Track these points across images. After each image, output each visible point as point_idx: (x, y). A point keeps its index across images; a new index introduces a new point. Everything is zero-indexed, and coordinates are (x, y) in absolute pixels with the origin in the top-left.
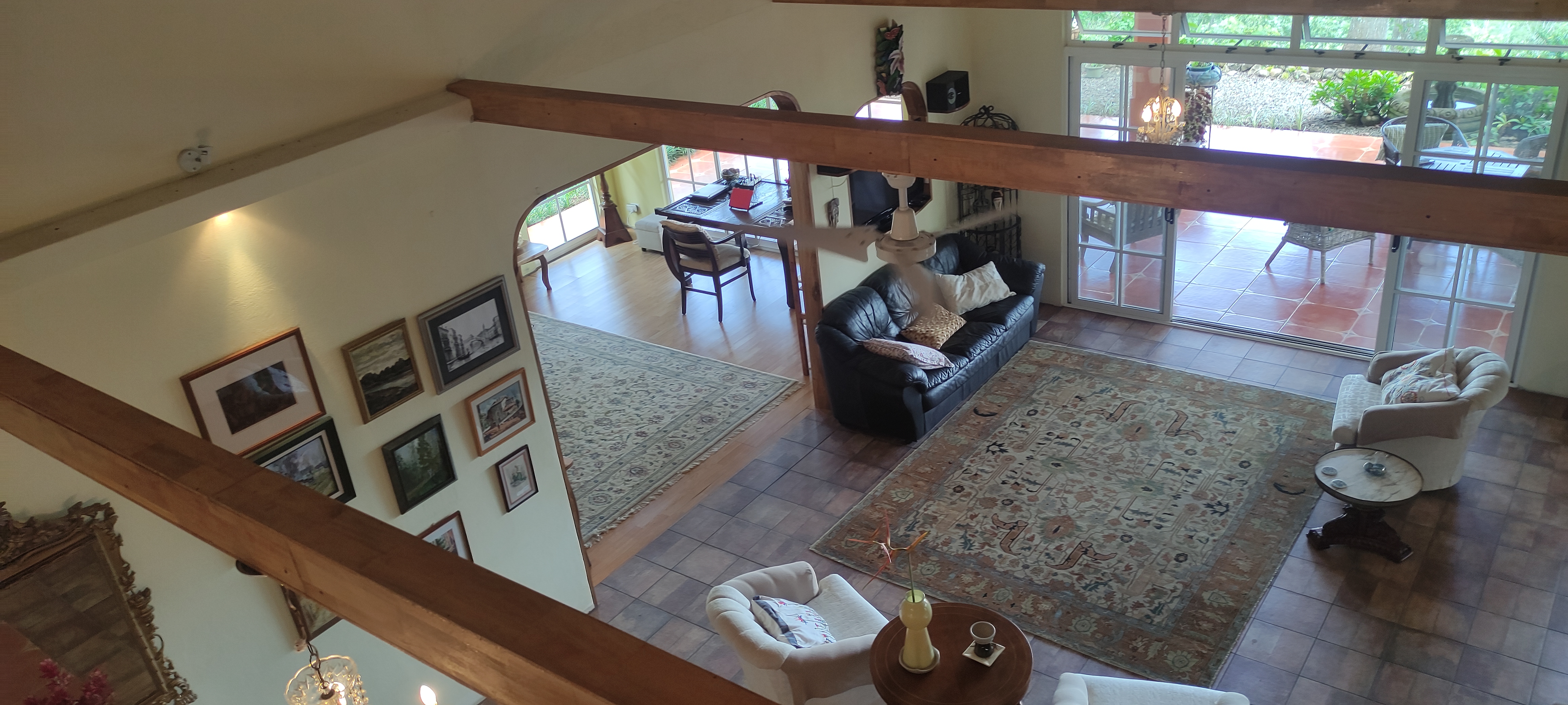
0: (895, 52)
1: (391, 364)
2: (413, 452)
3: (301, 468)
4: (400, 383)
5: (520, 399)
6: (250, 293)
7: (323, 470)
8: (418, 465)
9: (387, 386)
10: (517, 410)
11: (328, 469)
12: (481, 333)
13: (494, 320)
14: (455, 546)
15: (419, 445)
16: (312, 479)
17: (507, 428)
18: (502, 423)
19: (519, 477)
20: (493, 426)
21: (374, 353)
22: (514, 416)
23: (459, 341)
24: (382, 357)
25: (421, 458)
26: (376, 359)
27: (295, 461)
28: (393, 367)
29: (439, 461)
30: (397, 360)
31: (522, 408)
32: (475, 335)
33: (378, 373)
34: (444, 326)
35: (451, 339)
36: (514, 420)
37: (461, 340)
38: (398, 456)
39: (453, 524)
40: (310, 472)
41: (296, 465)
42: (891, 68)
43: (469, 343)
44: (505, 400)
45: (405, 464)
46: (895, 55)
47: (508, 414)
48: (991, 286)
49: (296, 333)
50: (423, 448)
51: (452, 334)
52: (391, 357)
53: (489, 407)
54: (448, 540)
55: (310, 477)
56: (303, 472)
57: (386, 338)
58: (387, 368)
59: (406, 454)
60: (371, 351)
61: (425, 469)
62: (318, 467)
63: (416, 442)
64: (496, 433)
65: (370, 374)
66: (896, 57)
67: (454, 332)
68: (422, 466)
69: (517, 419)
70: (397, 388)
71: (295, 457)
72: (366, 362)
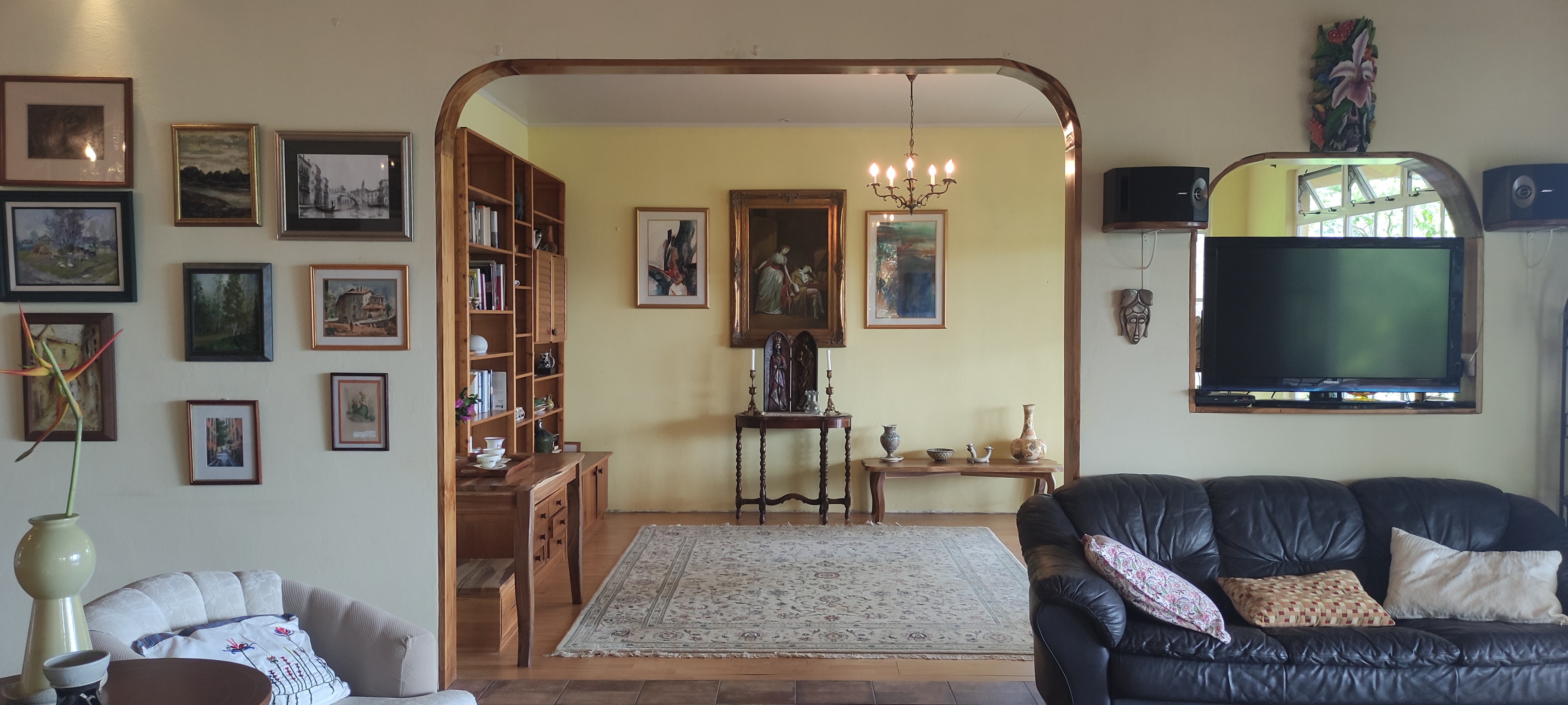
0: (1342, 64)
1: (225, 169)
2: (219, 288)
3: (85, 233)
4: (230, 197)
5: (392, 305)
6: (99, 24)
7: (109, 251)
8: (221, 309)
9: (213, 193)
10: (384, 318)
11: (115, 252)
12: (358, 191)
13: (381, 183)
14: (241, 444)
15: (229, 284)
16: (94, 253)
17: (363, 335)
18: (358, 323)
19: (363, 411)
20: (343, 320)
21: (205, 147)
22: (379, 325)
23: (323, 186)
24: (215, 156)
25: (228, 302)
26: (208, 155)
27: (81, 222)
28: (225, 173)
29: (250, 319)
30: (234, 168)
31: (394, 320)
32: (348, 189)
33: (206, 172)
34: (307, 157)
35: (312, 178)
36: (378, 330)
37: (326, 186)
38: (198, 283)
39: (244, 413)
40: (94, 245)
41: (80, 227)
42: (1334, 96)
43: (337, 196)
44: (370, 294)
45: (203, 297)
46: (1344, 69)
47: (370, 317)
48: (1503, 582)
49: (127, 83)
50: (232, 291)
51: (315, 172)
52: (224, 162)
53: (342, 291)
54: (234, 430)
55: (93, 250)
56: (87, 240)
57: (226, 136)
58: (218, 173)
59: (208, 284)
60: (204, 142)
61: (228, 320)
62: (105, 243)
63: (226, 278)
64: (345, 331)
65: (196, 168)
66: (1348, 74)
67: (319, 171)
68: (225, 313)
69: (383, 330)
70: (224, 203)
71: (82, 216)
72: (195, 152)
